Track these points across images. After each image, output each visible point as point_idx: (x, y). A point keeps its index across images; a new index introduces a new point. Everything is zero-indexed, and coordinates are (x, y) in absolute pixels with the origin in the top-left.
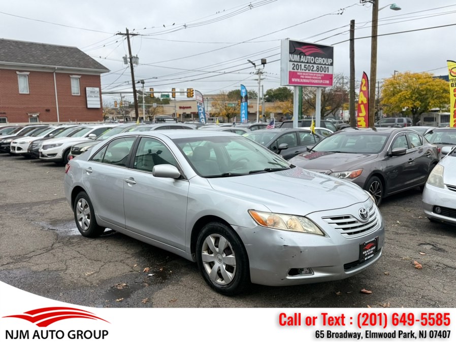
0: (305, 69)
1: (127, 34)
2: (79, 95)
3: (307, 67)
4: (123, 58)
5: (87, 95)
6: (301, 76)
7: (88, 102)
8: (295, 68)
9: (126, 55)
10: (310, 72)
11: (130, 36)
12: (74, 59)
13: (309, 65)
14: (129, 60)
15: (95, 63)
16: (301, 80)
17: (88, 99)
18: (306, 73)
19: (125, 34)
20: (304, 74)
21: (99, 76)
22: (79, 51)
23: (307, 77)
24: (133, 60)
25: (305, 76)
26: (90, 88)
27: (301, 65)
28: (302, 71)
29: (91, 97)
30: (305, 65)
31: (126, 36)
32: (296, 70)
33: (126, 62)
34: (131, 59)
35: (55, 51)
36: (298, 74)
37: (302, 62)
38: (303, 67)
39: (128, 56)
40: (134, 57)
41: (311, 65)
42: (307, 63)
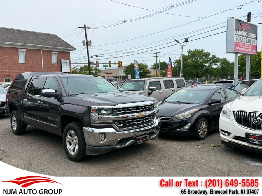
0: (242, 40)
1: (85, 28)
2: (57, 64)
3: (243, 39)
4: (83, 42)
5: (62, 64)
6: (240, 46)
7: (62, 69)
8: (237, 39)
9: (84, 41)
10: (245, 43)
11: (87, 29)
12: (54, 42)
13: (245, 38)
14: (86, 43)
15: (67, 45)
16: (241, 48)
17: (62, 67)
18: (243, 43)
19: (84, 28)
20: (242, 44)
21: (70, 53)
22: (57, 37)
23: (244, 47)
24: (89, 43)
25: (242, 46)
26: (63, 60)
27: (240, 38)
28: (241, 42)
29: (64, 65)
30: (243, 38)
31: (84, 29)
32: (238, 41)
33: (84, 45)
34: (87, 43)
35: (42, 36)
36: (239, 44)
37: (241, 35)
38: (241, 40)
39: (85, 41)
40: (89, 42)
41: (246, 38)
42: (244, 36)
